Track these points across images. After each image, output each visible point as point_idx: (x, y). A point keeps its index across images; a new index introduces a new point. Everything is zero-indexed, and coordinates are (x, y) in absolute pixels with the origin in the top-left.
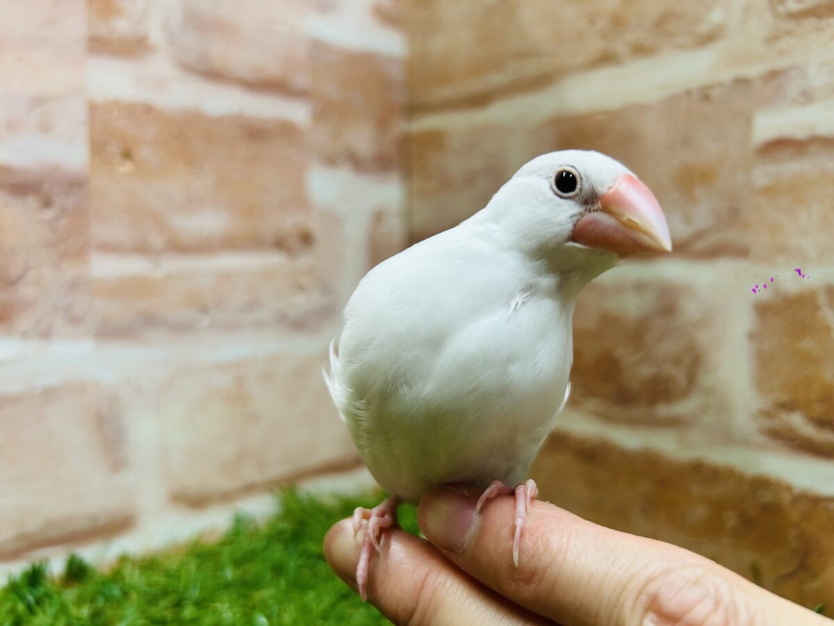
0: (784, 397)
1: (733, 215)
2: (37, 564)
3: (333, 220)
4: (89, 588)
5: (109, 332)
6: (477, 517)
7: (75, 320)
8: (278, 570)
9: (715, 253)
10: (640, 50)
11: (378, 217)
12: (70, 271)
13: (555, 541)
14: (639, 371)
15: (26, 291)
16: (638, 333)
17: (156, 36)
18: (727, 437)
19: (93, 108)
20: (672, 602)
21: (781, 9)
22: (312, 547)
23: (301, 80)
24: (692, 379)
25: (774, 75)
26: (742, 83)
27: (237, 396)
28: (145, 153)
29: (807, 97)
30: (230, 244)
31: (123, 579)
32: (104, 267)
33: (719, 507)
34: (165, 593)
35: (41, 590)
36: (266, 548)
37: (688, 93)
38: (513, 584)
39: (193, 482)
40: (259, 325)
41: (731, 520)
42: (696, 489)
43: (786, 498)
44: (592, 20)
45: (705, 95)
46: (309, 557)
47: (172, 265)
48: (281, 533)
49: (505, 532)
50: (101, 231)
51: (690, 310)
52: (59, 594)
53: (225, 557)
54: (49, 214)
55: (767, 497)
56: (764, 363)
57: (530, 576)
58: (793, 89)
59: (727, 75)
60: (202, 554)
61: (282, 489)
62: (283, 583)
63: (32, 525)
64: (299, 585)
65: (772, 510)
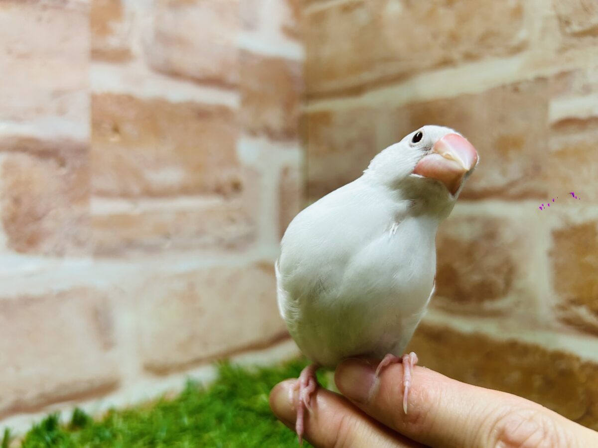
0: (573, 295)
1: (536, 170)
2: (53, 415)
3: (254, 173)
4: (89, 431)
5: (104, 252)
6: (377, 379)
7: (79, 243)
8: (220, 418)
9: (523, 196)
10: (470, 57)
11: (285, 171)
12: (77, 210)
13: (432, 393)
14: (471, 278)
15: (47, 224)
16: (470, 252)
17: (136, 48)
18: (534, 324)
19: (94, 98)
20: (514, 434)
21: (568, 30)
22: (243, 403)
23: (233, 77)
24: (508, 283)
25: (563, 75)
26: (541, 80)
27: (189, 297)
28: (128, 129)
29: (587, 90)
30: (185, 191)
31: (112, 425)
32: (100, 207)
33: (529, 373)
34: (142, 435)
35: (55, 434)
36: (210, 403)
37: (503, 87)
38: (404, 424)
39: (159, 357)
40: (205, 247)
41: (538, 382)
42: (513, 360)
43: (576, 366)
44: (435, 36)
45: (516, 88)
46: (241, 409)
47: (146, 205)
48: (220, 393)
49: (397, 389)
50: (98, 182)
51: (507, 235)
52: (68, 436)
53: (182, 409)
54: (64, 171)
55: (563, 365)
56: (560, 272)
57: (415, 418)
58: (577, 84)
59: (531, 75)
60: (166, 408)
61: (220, 362)
62: (224, 427)
63: (49, 388)
64: (235, 429)
65: (567, 375)
